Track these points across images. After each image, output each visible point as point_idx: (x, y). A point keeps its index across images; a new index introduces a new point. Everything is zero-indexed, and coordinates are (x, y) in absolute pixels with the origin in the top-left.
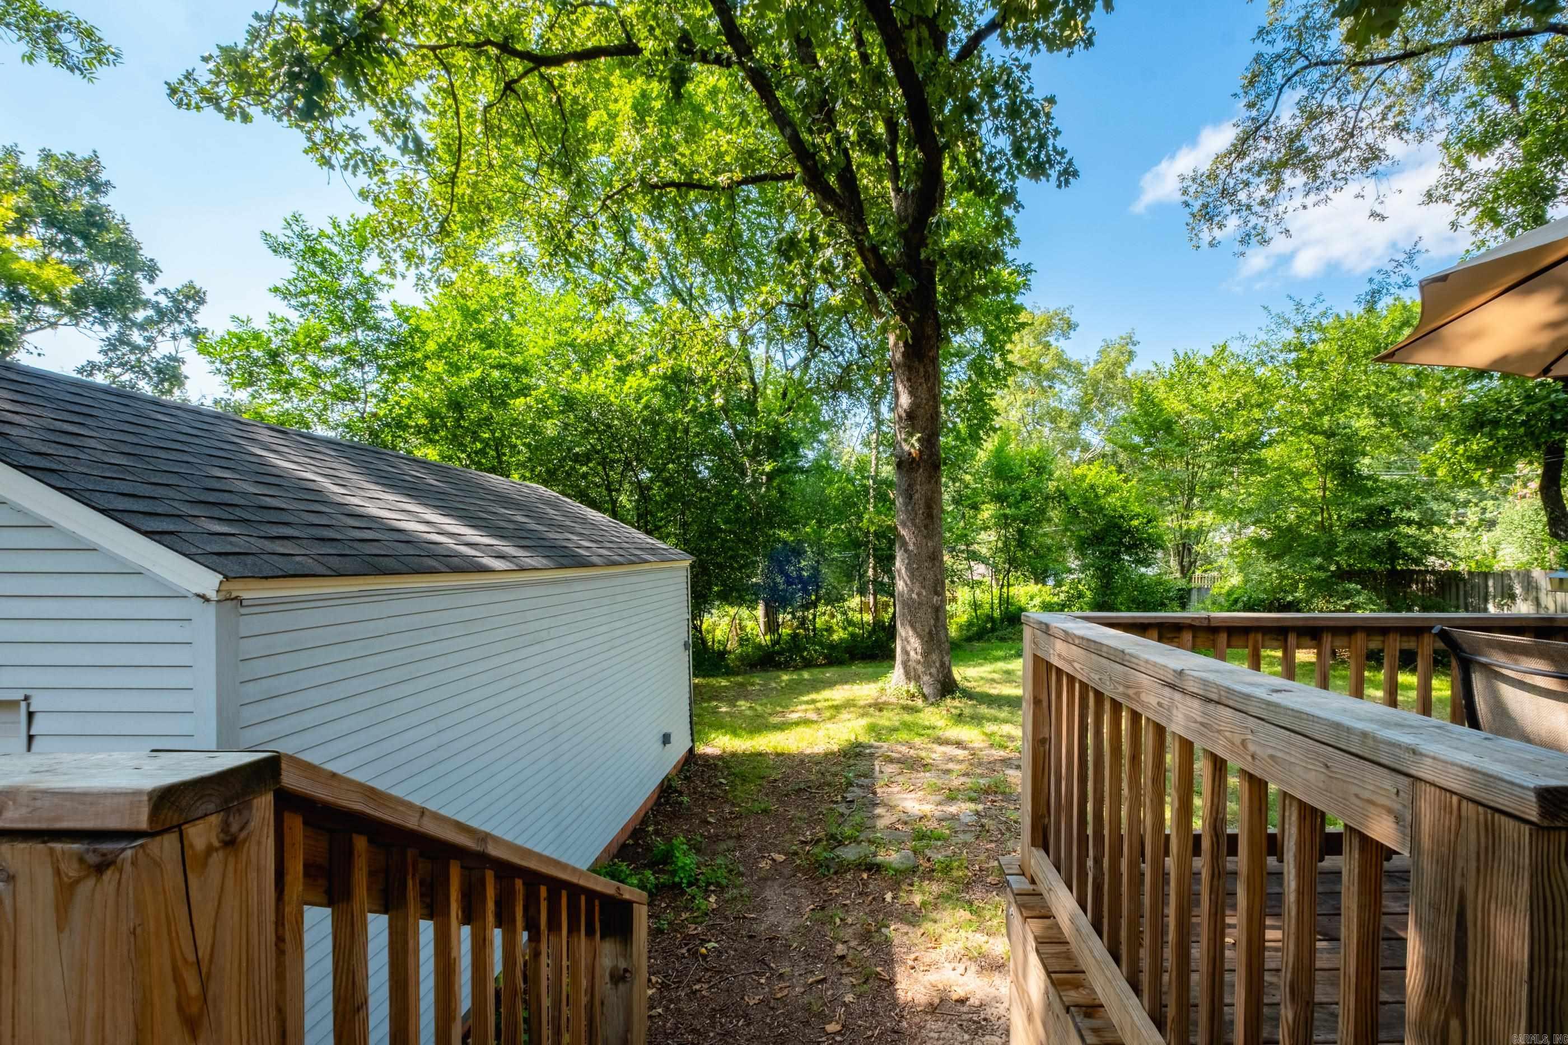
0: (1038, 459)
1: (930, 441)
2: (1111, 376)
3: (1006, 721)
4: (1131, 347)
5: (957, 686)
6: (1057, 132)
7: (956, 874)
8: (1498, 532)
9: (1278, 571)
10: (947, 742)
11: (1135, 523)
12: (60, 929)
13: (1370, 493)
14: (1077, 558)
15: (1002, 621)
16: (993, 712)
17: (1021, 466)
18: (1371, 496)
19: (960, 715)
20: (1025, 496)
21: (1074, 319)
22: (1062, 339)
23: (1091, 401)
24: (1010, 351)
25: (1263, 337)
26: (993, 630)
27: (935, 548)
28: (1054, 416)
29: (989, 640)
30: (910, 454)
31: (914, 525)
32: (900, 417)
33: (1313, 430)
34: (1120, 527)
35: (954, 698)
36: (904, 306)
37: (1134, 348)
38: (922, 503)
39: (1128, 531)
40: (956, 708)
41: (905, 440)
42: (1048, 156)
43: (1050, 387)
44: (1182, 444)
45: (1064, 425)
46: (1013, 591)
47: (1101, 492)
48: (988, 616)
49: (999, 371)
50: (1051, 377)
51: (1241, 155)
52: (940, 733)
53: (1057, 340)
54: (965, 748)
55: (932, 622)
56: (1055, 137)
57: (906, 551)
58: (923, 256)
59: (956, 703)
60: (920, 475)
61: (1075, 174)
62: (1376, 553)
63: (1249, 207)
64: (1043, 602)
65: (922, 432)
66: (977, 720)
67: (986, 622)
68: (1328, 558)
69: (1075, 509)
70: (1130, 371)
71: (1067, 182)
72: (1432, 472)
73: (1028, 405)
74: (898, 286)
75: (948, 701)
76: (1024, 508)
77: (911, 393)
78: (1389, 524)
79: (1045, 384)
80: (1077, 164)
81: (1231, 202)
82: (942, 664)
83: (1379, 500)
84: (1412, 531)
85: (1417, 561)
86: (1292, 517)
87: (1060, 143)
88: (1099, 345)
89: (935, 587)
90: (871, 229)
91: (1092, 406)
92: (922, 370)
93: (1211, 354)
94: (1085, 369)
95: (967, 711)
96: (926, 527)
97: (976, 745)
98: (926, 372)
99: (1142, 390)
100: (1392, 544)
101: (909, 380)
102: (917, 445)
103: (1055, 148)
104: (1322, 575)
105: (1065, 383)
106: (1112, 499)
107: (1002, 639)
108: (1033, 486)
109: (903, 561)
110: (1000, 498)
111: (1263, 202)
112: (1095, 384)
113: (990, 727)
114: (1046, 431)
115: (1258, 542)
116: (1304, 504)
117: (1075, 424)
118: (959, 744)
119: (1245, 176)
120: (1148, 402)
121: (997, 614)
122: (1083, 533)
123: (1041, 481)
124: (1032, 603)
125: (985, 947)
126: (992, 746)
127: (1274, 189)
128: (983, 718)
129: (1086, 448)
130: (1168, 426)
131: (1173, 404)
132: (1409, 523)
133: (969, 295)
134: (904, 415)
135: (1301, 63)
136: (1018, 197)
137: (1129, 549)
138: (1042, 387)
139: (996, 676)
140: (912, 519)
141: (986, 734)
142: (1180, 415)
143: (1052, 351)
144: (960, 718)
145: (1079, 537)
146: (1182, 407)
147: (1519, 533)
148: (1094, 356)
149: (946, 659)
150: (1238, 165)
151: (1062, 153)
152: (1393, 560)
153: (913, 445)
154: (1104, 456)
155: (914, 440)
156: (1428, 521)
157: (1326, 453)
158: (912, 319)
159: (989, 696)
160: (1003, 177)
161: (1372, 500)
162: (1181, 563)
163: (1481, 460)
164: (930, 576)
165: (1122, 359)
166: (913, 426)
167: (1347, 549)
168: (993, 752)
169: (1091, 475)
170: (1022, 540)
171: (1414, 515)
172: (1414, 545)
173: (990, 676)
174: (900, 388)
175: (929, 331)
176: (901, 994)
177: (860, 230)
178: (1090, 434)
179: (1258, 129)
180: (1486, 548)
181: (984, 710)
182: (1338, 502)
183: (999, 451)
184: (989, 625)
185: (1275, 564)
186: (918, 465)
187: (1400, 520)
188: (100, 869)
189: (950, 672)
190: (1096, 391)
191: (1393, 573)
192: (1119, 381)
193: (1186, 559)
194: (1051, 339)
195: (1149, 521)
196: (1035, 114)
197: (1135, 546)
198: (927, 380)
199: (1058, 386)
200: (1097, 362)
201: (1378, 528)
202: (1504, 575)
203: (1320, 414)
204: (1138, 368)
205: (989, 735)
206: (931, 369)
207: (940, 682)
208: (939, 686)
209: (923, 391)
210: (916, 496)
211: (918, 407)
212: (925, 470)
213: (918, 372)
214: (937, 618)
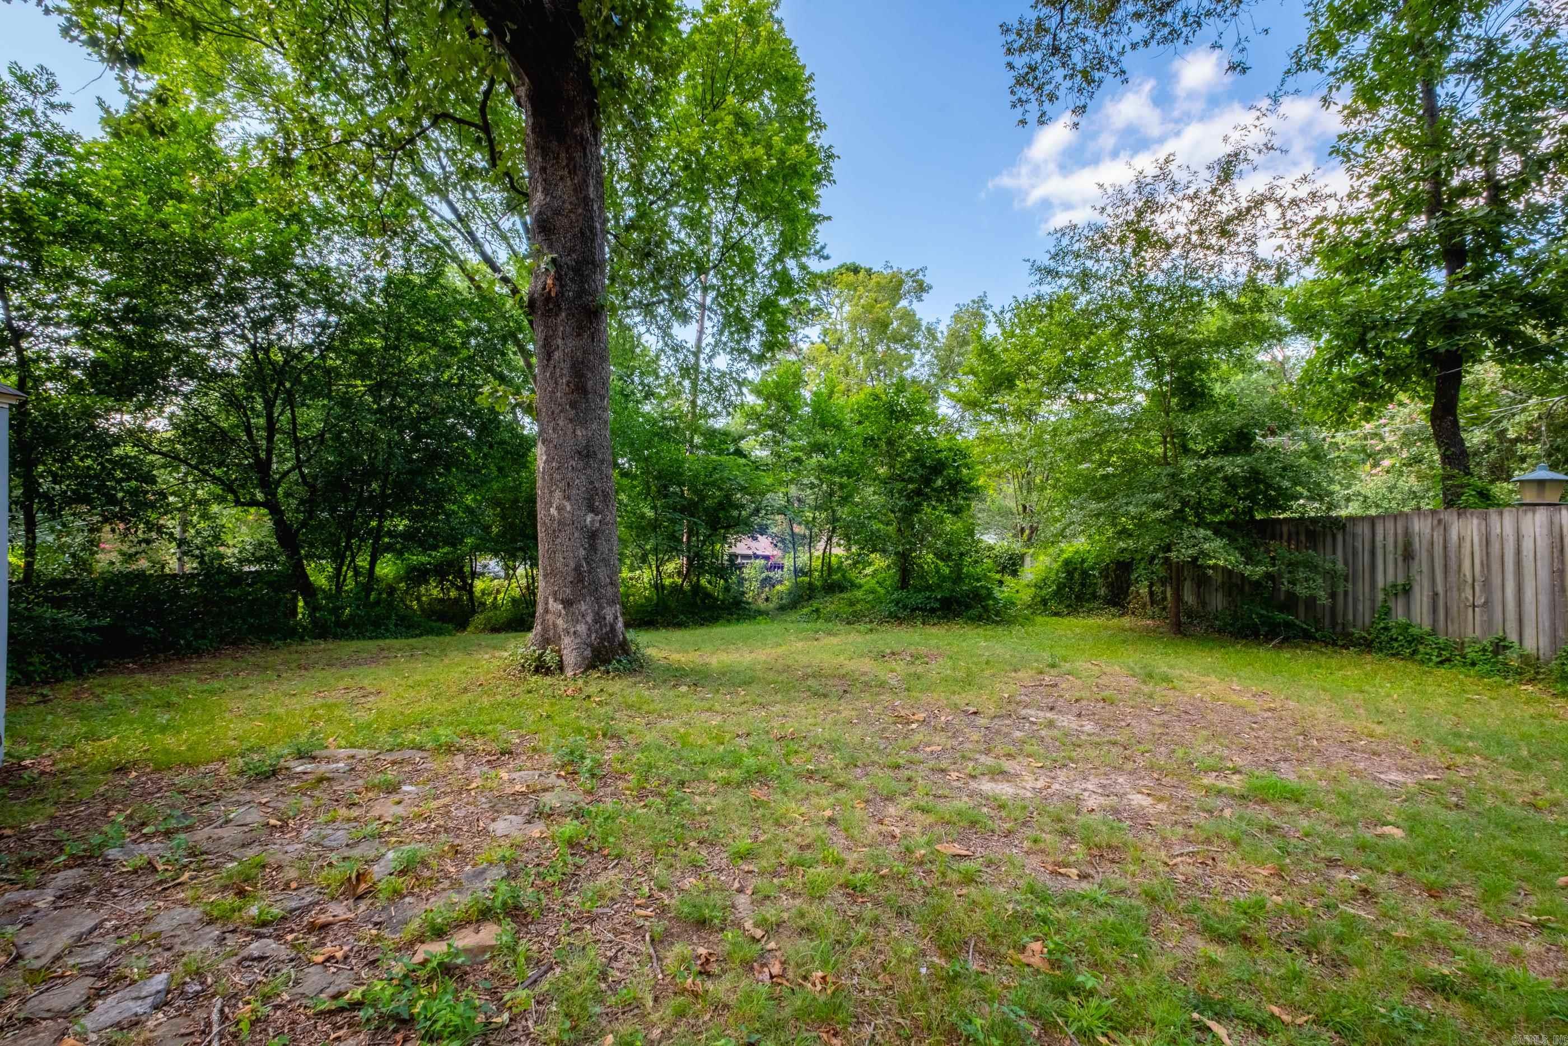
21: (927, 280)
30: (544, 287)
38: (566, 366)
55: (582, 552)
60: (562, 322)
92: (563, 155)
96: (573, 405)
98: (571, 159)
102: (552, 272)
153: (546, 272)
155: (546, 264)
164: (580, 481)
186: (558, 306)
198: (572, 172)
206: (578, 155)
207: (591, 645)
208: (588, 653)
209: (565, 190)
210: (557, 355)
211: (557, 212)
212: (570, 315)
213: (557, 158)
214: (593, 548)
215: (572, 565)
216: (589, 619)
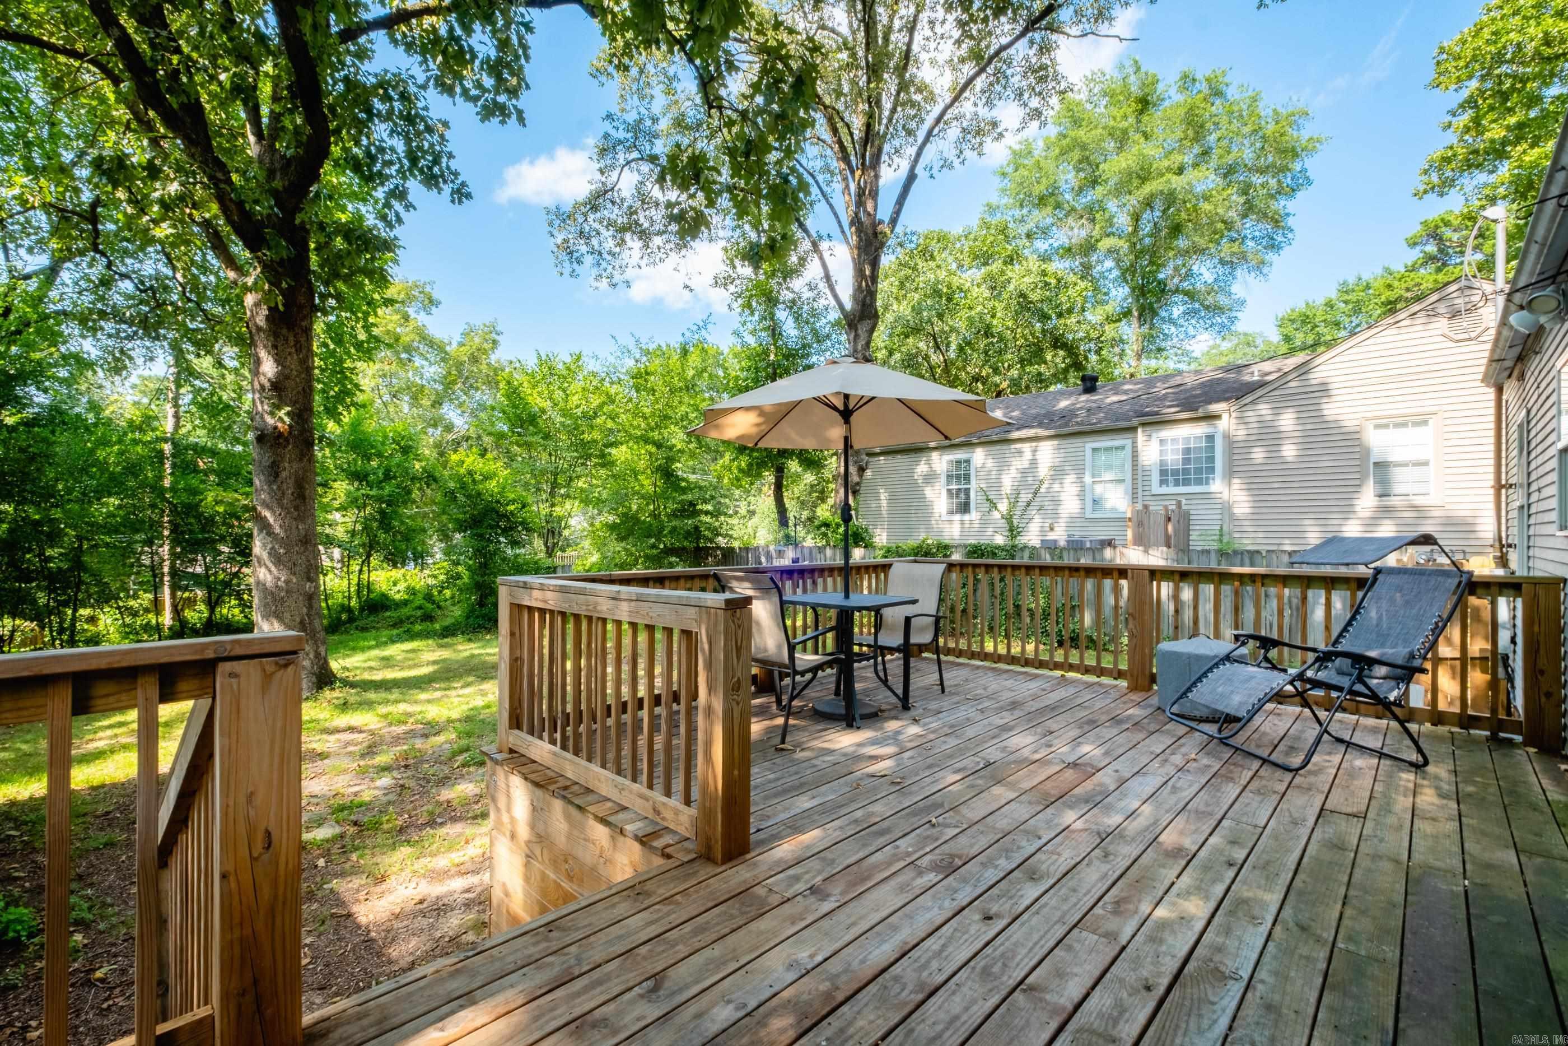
0: (403, 438)
1: (303, 415)
2: (474, 360)
3: (397, 702)
4: (494, 336)
5: (334, 676)
6: (451, 156)
7: (386, 827)
8: (755, 520)
9: (625, 549)
10: (337, 731)
11: (511, 508)
12: (263, 693)
13: (684, 491)
14: (441, 541)
15: (362, 609)
16: (383, 695)
17: (383, 444)
18: (685, 493)
19: (345, 704)
20: (388, 476)
21: (436, 295)
22: (422, 313)
23: (454, 382)
24: (373, 325)
25: (611, 359)
26: (351, 620)
27: (307, 531)
28: (416, 394)
29: (347, 632)
30: (276, 428)
31: (281, 505)
32: (263, 387)
33: (647, 440)
34: (497, 512)
35: (333, 689)
36: (277, 272)
37: (497, 337)
38: (291, 482)
39: (505, 516)
40: (338, 698)
41: (272, 414)
42: (441, 170)
43: (410, 361)
44: (547, 437)
45: (426, 402)
46: (374, 576)
47: (478, 477)
48: (342, 606)
49: (363, 342)
50: (408, 349)
51: (595, 208)
52: (327, 725)
53: (417, 312)
54: (361, 732)
55: (305, 610)
56: (449, 158)
57: (270, 533)
58: (297, 222)
59: (336, 694)
60: (290, 451)
61: (469, 196)
62: (688, 534)
63: (600, 254)
64: (408, 588)
65: (293, 404)
66: (370, 705)
67: (340, 612)
68: (659, 538)
69: (452, 492)
70: (493, 358)
71: (460, 202)
72: (720, 478)
73: (385, 376)
74: (269, 249)
75: (327, 693)
76: (388, 489)
77: (278, 361)
78: (695, 513)
79: (404, 356)
80: (471, 189)
81: (587, 244)
82: (317, 655)
83: (689, 497)
84: (707, 519)
85: (711, 541)
86: (634, 507)
87: (454, 165)
88: (462, 328)
89: (308, 572)
90: (235, 177)
91: (456, 387)
92: (291, 338)
93: (568, 360)
94: (448, 348)
95: (352, 700)
96: (296, 508)
97: (372, 727)
98: (297, 342)
99: (509, 383)
100: (696, 528)
101: (275, 347)
102: (286, 419)
103: (448, 168)
104: (655, 552)
105: (427, 359)
106: (492, 485)
107: (364, 629)
108: (398, 465)
109: (264, 545)
110: (358, 476)
111: (610, 253)
112: (459, 365)
113: (382, 710)
114: (406, 408)
115: (612, 527)
116: (643, 497)
117: (437, 403)
118: (351, 729)
119: (596, 225)
120: (514, 393)
121: (353, 603)
122: (461, 516)
123: (406, 460)
124: (396, 589)
125: (430, 866)
126: (390, 724)
127: (619, 245)
128: (373, 702)
129: (449, 428)
130: (532, 419)
131: (537, 401)
132: (707, 513)
133: (352, 273)
134: (267, 385)
135: (635, 155)
136: (410, 198)
137: (505, 531)
138: (400, 359)
139: (372, 664)
140: (278, 501)
141: (382, 716)
142: (543, 411)
143: (412, 325)
144: (345, 706)
145: (457, 520)
146: (547, 404)
147: (767, 521)
148: (457, 338)
149: (322, 650)
150: (591, 217)
151: (456, 174)
152: (698, 539)
153: (281, 419)
154: (468, 439)
155: (282, 413)
156: (716, 514)
157: (657, 460)
158: (284, 285)
159: (372, 681)
160: (394, 173)
161: (684, 497)
162: (546, 544)
163: (747, 472)
164: (301, 560)
165: (486, 346)
166: (280, 397)
167: (670, 532)
168: (393, 728)
169: (469, 461)
170: (385, 520)
171: (709, 507)
172: (709, 529)
173: (367, 665)
174: (263, 354)
175: (302, 299)
176: (363, 920)
177: (220, 175)
178: (450, 413)
179: (606, 192)
180: (750, 530)
181: (372, 695)
182: (663, 496)
183: (356, 425)
184: (344, 617)
185: (623, 544)
186: (287, 440)
187: (701, 511)
188: (286, 666)
189: (326, 662)
190: (460, 372)
191: (698, 549)
192: (484, 367)
193: (551, 541)
194: (411, 311)
195: (524, 507)
196: (429, 129)
197: (511, 529)
198: (298, 351)
199: (418, 361)
200: (461, 344)
201: (688, 517)
202: (757, 549)
203: (652, 429)
204: (499, 356)
205: (385, 716)
206: (303, 339)
207: (314, 674)
208: (314, 679)
209: (293, 362)
210: (284, 474)
211: (287, 377)
212: (295, 446)
213: (287, 340)
214: (310, 607)
215: (298, 620)
216: (312, 656)
